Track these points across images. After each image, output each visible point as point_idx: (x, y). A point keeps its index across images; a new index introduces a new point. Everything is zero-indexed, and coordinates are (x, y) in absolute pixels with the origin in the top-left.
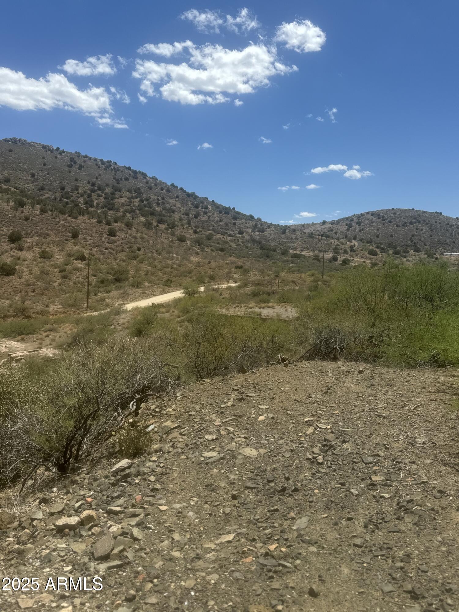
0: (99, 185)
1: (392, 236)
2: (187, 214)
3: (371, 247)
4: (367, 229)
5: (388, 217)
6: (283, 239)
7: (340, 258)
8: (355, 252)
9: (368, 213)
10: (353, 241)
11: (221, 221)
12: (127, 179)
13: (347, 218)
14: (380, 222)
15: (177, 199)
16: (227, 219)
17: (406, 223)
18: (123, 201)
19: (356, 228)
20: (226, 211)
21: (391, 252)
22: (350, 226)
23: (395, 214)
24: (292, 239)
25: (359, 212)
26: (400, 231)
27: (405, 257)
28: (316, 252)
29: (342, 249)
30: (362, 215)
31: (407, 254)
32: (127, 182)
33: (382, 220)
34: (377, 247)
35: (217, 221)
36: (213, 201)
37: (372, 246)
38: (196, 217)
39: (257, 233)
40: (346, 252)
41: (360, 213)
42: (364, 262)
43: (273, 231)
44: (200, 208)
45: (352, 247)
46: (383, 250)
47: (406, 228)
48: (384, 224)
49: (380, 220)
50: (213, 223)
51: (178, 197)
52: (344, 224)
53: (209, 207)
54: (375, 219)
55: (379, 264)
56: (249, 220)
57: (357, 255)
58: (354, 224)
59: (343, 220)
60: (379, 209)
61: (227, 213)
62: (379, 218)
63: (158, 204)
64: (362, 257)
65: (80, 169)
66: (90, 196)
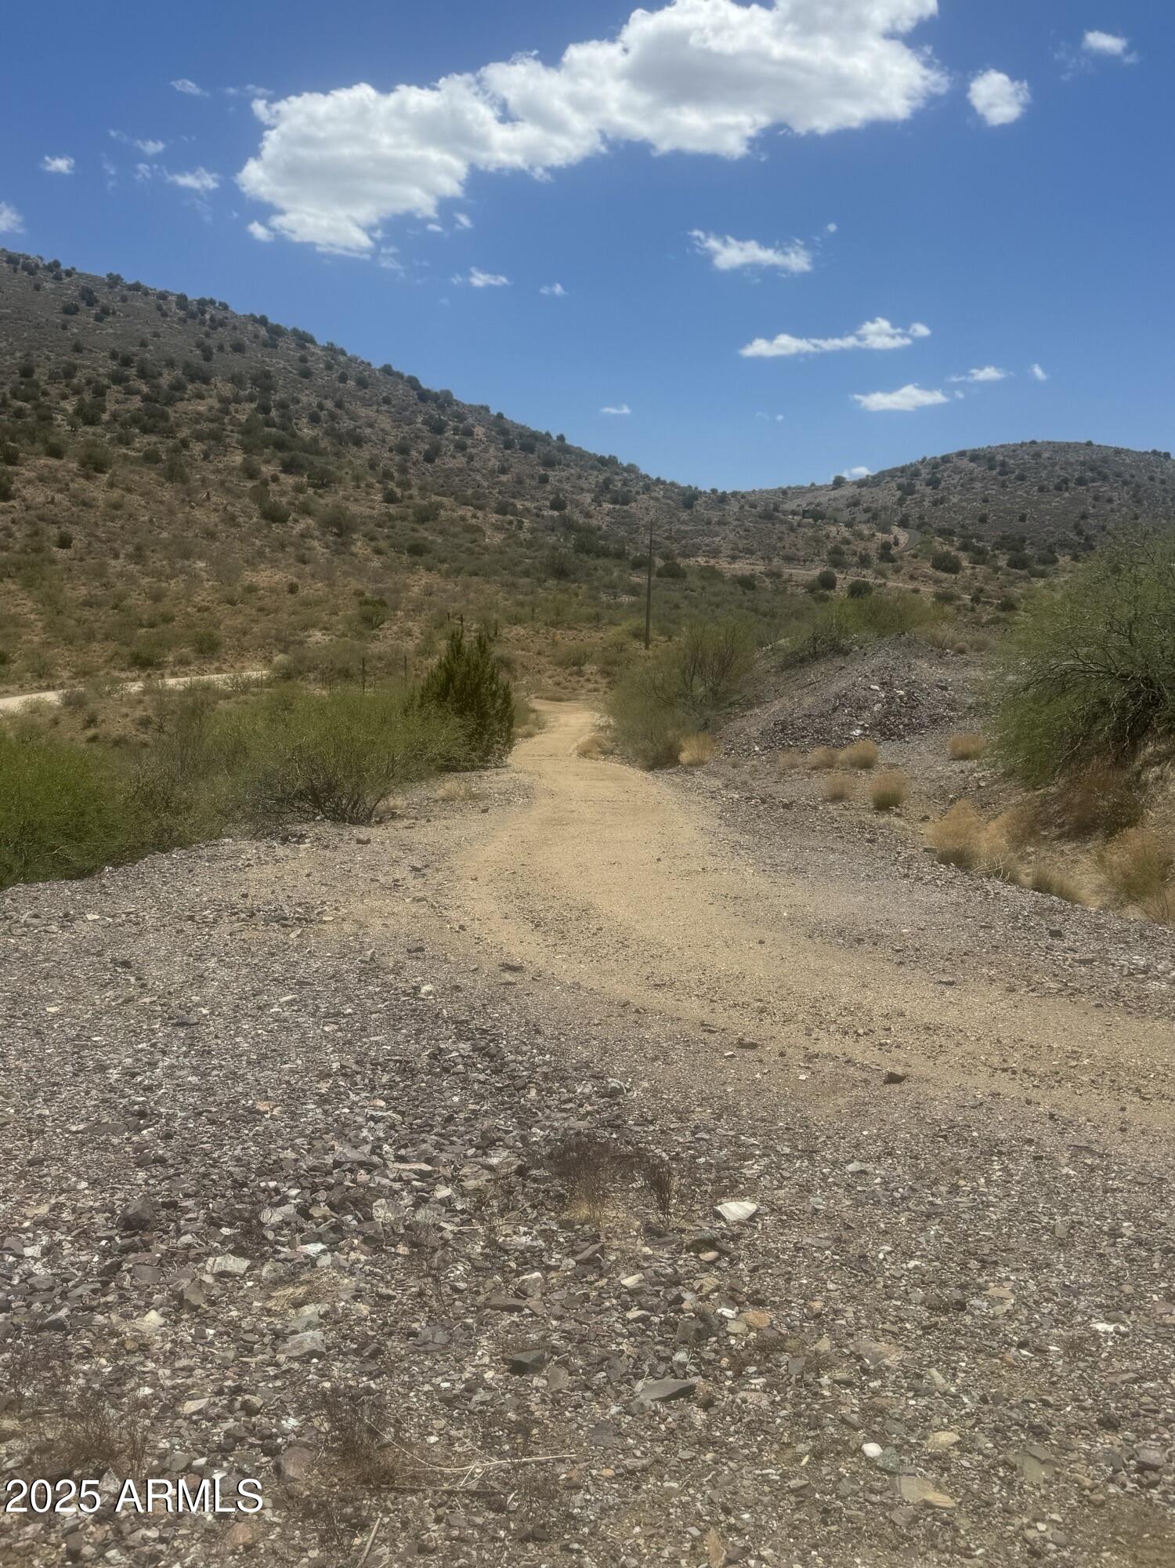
0: (143, 361)
1: (1023, 519)
2: (403, 450)
3: (946, 548)
4: (955, 500)
5: (1018, 466)
6: (684, 523)
7: (844, 580)
8: (892, 560)
9: (962, 454)
10: (895, 529)
11: (503, 471)
12: (239, 348)
13: (903, 470)
14: (994, 479)
15: (385, 408)
16: (522, 465)
17: (1066, 481)
18: (201, 408)
19: (924, 496)
20: (529, 441)
21: (1002, 562)
22: (908, 490)
23: (1037, 455)
24: (709, 523)
25: (937, 452)
26: (1049, 503)
27: (1042, 575)
28: (776, 561)
29: (855, 554)
30: (946, 459)
31: (1050, 569)
32: (237, 356)
33: (1001, 474)
34: (964, 547)
35: (492, 472)
36: (500, 416)
37: (951, 543)
38: (429, 458)
39: (607, 506)
40: (864, 561)
41: (939, 455)
42: (916, 591)
43: (657, 499)
44: (449, 434)
45: (886, 547)
46: (980, 557)
47: (1067, 495)
48: (1003, 485)
49: (994, 473)
50: (478, 478)
51: (387, 401)
52: (894, 485)
53: (479, 431)
54: (978, 469)
55: (959, 598)
56: (593, 468)
57: (897, 571)
58: (919, 486)
59: (892, 474)
60: (995, 442)
61: (528, 448)
62: (991, 468)
63: (314, 419)
64: (912, 578)
65: (98, 318)
66: (100, 392)
